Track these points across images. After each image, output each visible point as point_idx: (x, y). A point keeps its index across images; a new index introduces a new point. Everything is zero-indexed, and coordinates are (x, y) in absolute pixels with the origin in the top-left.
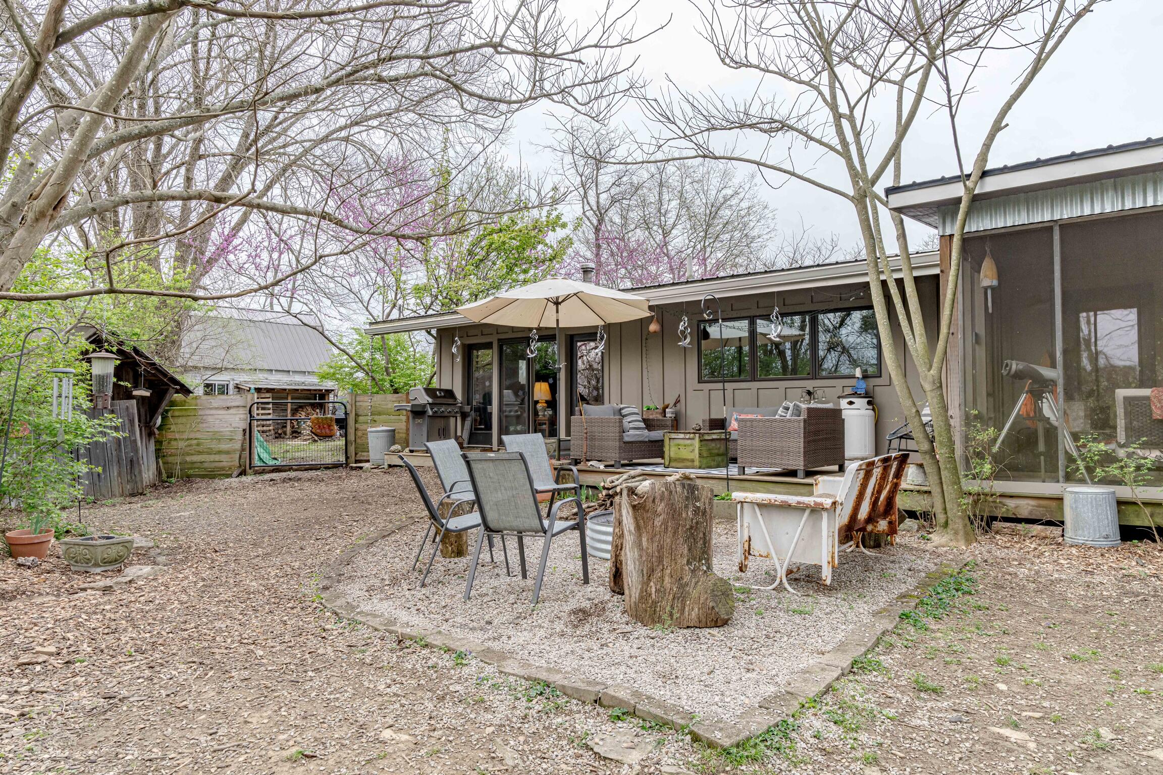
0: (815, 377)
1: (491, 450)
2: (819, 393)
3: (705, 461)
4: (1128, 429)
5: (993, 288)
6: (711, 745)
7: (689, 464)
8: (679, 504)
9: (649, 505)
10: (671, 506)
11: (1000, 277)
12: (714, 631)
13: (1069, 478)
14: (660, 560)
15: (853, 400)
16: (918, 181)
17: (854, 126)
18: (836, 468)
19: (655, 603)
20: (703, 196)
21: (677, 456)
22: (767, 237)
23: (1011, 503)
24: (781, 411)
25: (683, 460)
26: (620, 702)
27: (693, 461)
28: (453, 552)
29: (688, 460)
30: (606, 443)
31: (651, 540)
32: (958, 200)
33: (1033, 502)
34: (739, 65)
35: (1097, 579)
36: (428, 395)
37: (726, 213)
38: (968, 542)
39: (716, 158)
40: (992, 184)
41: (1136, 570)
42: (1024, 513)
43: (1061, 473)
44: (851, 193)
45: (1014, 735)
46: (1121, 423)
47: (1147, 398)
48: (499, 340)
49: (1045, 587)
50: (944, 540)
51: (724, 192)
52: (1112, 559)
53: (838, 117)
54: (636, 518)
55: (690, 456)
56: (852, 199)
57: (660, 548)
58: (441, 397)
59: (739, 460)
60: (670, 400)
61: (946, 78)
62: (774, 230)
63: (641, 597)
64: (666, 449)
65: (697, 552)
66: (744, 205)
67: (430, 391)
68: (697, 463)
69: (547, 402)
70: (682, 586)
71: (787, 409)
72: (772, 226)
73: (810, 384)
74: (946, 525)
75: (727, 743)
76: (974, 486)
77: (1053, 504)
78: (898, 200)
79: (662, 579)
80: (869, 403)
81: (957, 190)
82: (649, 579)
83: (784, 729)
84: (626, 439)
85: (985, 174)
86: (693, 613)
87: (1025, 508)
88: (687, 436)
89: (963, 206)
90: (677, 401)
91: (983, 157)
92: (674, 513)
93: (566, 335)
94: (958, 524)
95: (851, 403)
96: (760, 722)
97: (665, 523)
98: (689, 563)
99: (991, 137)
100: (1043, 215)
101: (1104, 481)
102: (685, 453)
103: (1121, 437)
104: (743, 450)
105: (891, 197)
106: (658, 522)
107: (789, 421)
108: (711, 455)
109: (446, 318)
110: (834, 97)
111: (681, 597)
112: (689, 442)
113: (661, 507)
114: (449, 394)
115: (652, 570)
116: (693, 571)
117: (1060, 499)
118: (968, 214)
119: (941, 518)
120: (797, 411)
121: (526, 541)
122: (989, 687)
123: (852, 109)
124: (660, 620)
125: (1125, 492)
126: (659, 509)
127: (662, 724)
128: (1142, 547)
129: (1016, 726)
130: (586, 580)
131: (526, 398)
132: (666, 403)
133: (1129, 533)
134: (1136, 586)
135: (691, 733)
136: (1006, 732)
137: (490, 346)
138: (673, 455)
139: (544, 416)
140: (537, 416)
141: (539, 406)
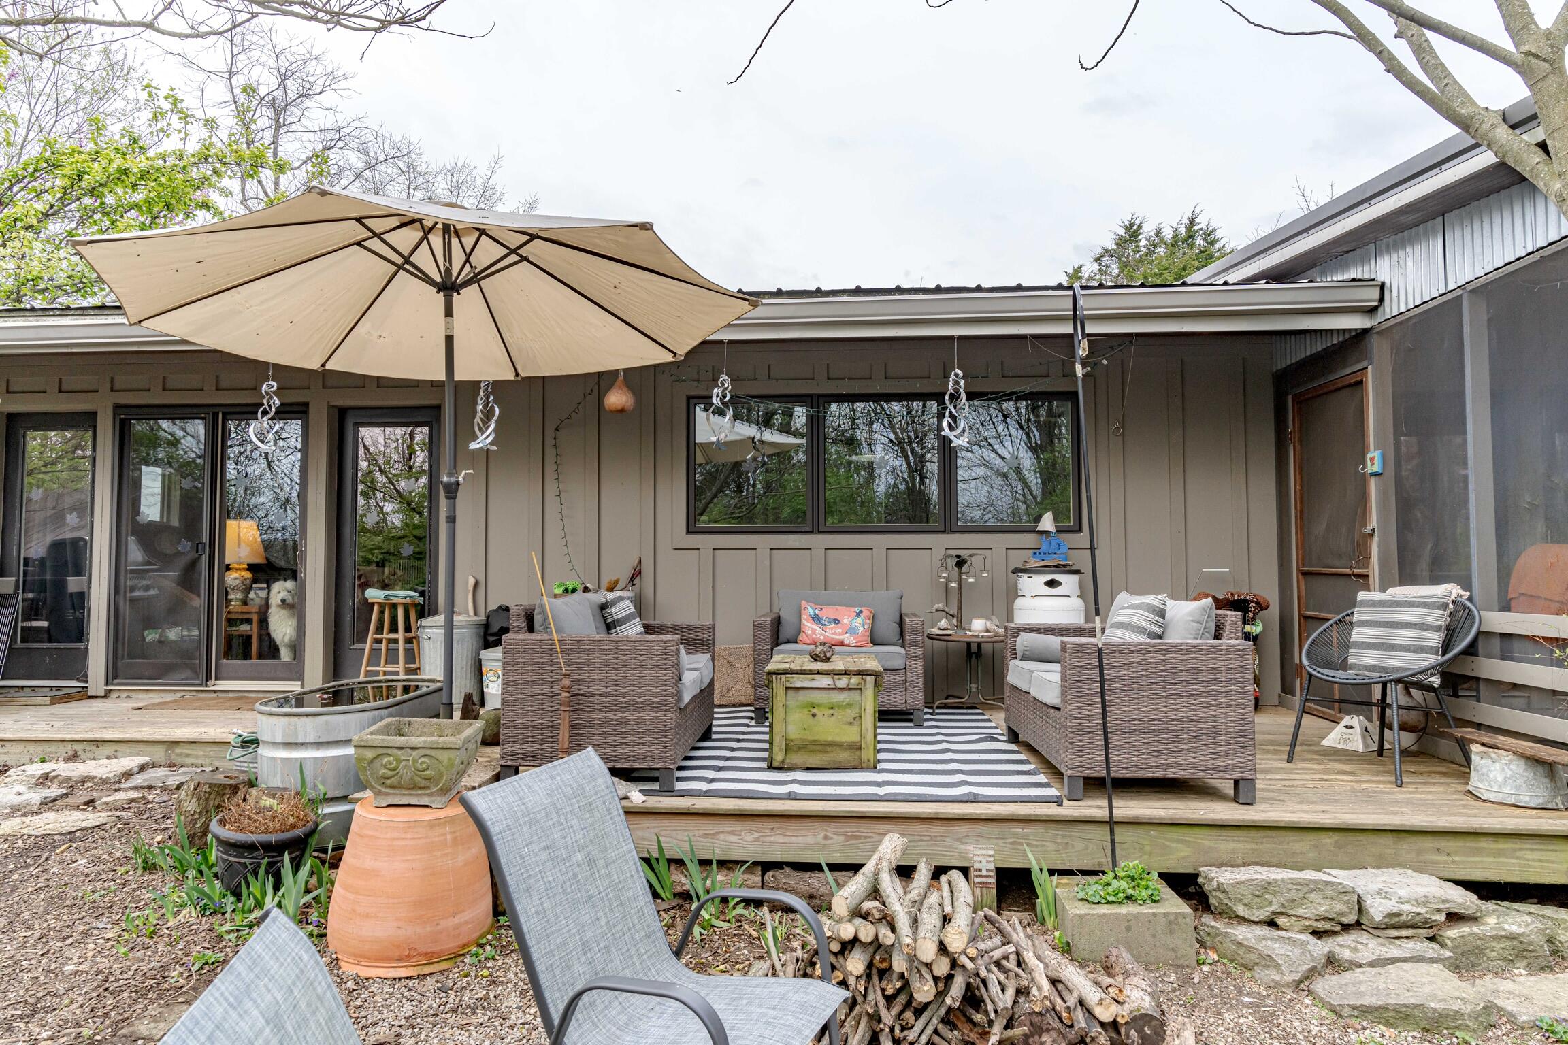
0: (949, 529)
1: (83, 695)
15: (1058, 577)
21: (810, 737)
25: (825, 746)
29: (839, 745)
30: (631, 717)
48: (117, 407)
69: (252, 568)
88: (843, 682)
90: (637, 573)
93: (331, 407)
95: (1052, 584)
131: (204, 559)
132: (608, 577)
137: (86, 420)
138: (794, 733)
139: (245, 602)
140: (228, 602)
141: (232, 578)
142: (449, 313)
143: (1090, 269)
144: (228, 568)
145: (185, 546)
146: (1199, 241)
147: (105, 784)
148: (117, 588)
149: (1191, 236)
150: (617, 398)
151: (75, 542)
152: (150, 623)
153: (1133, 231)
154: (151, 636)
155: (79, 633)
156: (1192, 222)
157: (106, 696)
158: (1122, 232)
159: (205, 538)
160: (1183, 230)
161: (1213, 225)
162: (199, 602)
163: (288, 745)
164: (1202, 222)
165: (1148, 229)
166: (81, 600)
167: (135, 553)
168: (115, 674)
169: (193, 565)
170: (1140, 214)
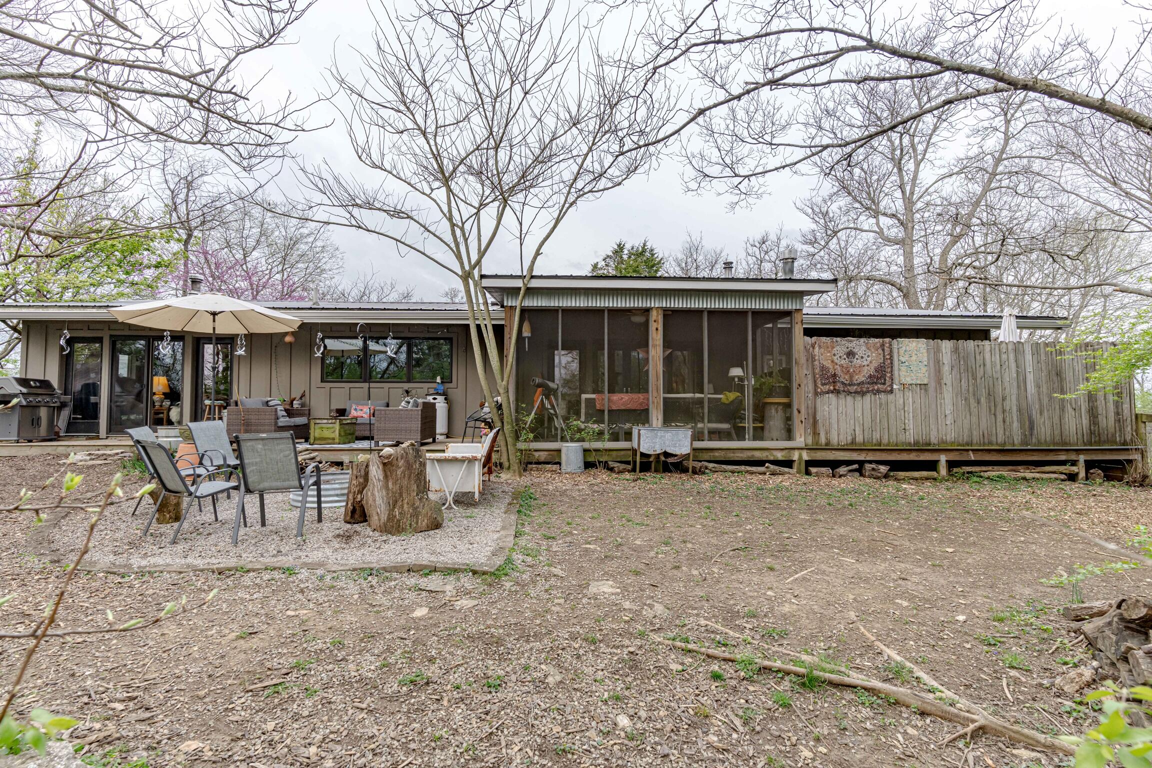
0: (409, 381)
1: (98, 438)
2: (414, 392)
3: (342, 439)
4: (586, 414)
5: (529, 338)
6: (484, 573)
7: (330, 441)
8: (411, 461)
9: (395, 462)
10: (407, 462)
11: (532, 333)
12: (437, 531)
13: (563, 439)
14: (401, 495)
16: (499, 274)
17: (464, 235)
18: (431, 440)
19: (399, 521)
20: (283, 230)
21: (321, 436)
22: (337, 271)
23: (537, 454)
24: (403, 404)
25: (326, 439)
26: (426, 567)
27: (334, 439)
28: (170, 518)
29: (330, 438)
30: (262, 428)
31: (395, 483)
32: (520, 289)
33: (546, 453)
34: (375, 166)
35: (581, 487)
36: (21, 385)
37: (303, 247)
38: (520, 476)
39: (368, 231)
40: (535, 284)
41: (594, 482)
42: (542, 459)
43: (559, 437)
44: (460, 273)
45: (592, 547)
46: (583, 411)
47: (594, 399)
48: (111, 336)
49: (563, 493)
50: (508, 476)
51: (302, 230)
52: (583, 477)
53: (453, 225)
54: (385, 471)
55: (332, 436)
56: (461, 277)
57: (401, 488)
58: (36, 387)
59: (375, 437)
60: (296, 394)
61: (521, 224)
62: (341, 267)
63: (389, 519)
64: (312, 431)
65: (421, 488)
66: (319, 243)
67: (23, 382)
68: (337, 440)
69: (164, 394)
70: (415, 509)
71: (409, 403)
72: (341, 264)
73: (406, 386)
74: (509, 468)
75: (492, 570)
76: (522, 445)
77: (555, 453)
78: (486, 283)
79: (402, 506)
80: (446, 399)
81: (518, 283)
82: (394, 508)
83: (509, 561)
84: (280, 424)
85: (532, 277)
86: (424, 522)
87: (543, 456)
88: (330, 422)
89: (522, 292)
90: (303, 396)
91: (531, 268)
92: (409, 466)
93: (193, 338)
94: (515, 467)
95: (435, 399)
96: (499, 561)
97: (403, 472)
98: (417, 495)
99: (535, 258)
100: (554, 303)
101: (579, 440)
102: (327, 434)
103: (583, 418)
104: (378, 430)
105: (483, 280)
106: (399, 472)
107: (411, 410)
108: (347, 434)
109: (51, 310)
110: (450, 211)
111: (416, 514)
112: (331, 426)
113: (401, 463)
114: (45, 384)
115: (396, 502)
116: (420, 499)
117: (559, 451)
118: (524, 297)
119: (506, 464)
120: (416, 405)
121: (266, 496)
122: (571, 533)
123: (463, 224)
124: (404, 530)
125: (586, 445)
126: (400, 464)
127: (456, 571)
128: (593, 471)
129: (590, 543)
130: (320, 520)
131: (145, 390)
132: (293, 397)
133: (588, 465)
134: (596, 488)
135: (472, 571)
136: (588, 546)
137: (100, 340)
138: (317, 435)
139: (161, 406)
140: (154, 406)
141: (156, 398)
142: (214, 321)
143: (602, 264)
144: (154, 394)
145: (137, 385)
146: (647, 254)
147: (110, 455)
148: (111, 400)
149: (644, 251)
150: (288, 339)
151: (94, 384)
152: (123, 413)
153: (621, 247)
154: (124, 418)
155: (95, 415)
156: (644, 245)
157: (107, 438)
158: (616, 247)
159: (145, 382)
160: (640, 249)
161: (654, 247)
162: (143, 405)
163: (166, 437)
164: (649, 245)
165: (628, 246)
166: (96, 406)
167: (118, 389)
168: (110, 430)
169: (140, 393)
170: (624, 240)
